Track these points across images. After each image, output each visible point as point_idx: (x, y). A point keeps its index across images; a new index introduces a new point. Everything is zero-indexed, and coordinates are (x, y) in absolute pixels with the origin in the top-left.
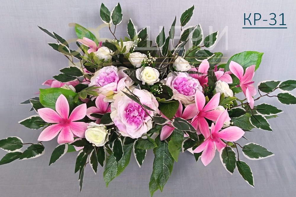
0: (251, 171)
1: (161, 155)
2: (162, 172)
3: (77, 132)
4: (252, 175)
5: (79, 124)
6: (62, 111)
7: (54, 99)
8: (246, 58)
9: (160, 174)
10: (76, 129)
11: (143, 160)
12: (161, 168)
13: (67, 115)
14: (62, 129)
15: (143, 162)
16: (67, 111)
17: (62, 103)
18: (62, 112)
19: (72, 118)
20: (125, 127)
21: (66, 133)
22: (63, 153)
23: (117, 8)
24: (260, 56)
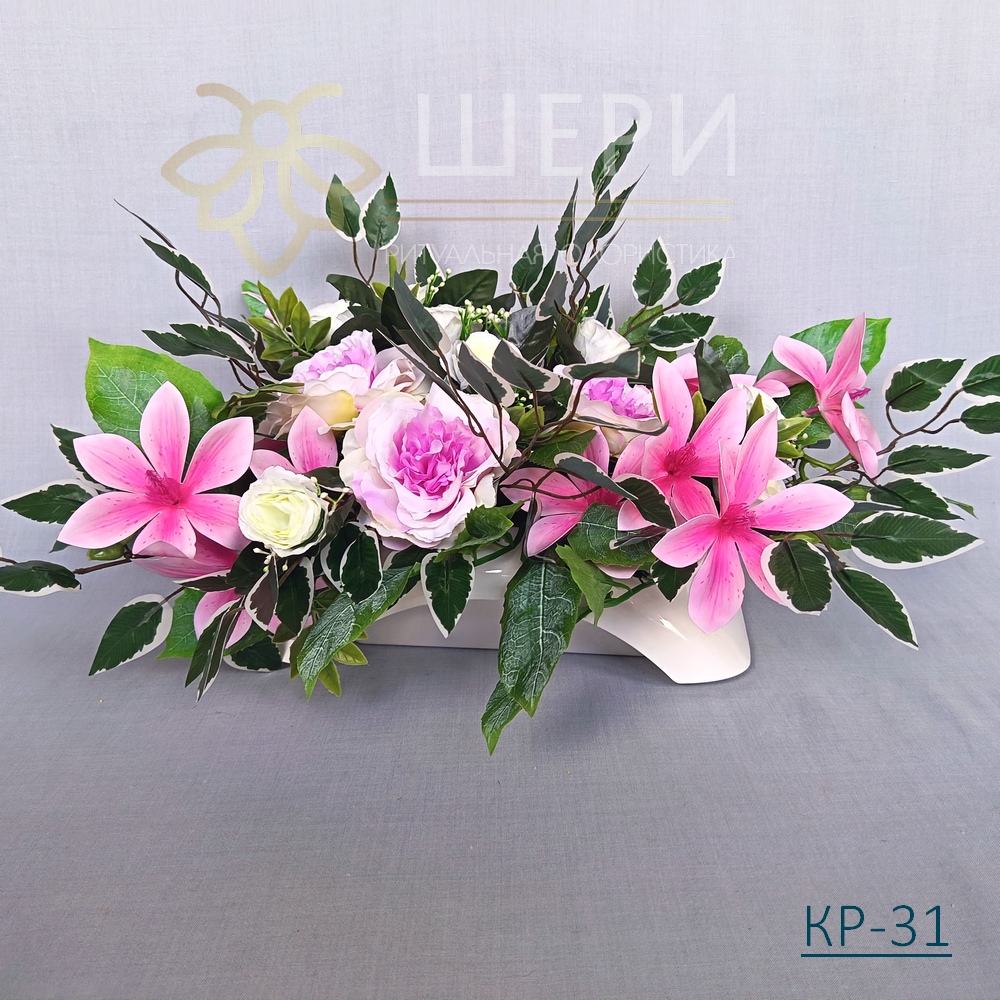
0: (898, 600)
1: (529, 601)
2: (532, 660)
3: (211, 527)
4: (904, 611)
5: (221, 501)
6: (164, 453)
7: (139, 394)
8: (831, 341)
9: (526, 667)
10: (209, 516)
11: (459, 615)
12: (532, 644)
13: (179, 467)
14: (155, 519)
15: (456, 621)
16: (179, 447)
17: (166, 419)
18: (161, 454)
19: (198, 482)
20: (394, 504)
21: (169, 527)
22: (149, 640)
23: (382, 194)
24: (880, 329)
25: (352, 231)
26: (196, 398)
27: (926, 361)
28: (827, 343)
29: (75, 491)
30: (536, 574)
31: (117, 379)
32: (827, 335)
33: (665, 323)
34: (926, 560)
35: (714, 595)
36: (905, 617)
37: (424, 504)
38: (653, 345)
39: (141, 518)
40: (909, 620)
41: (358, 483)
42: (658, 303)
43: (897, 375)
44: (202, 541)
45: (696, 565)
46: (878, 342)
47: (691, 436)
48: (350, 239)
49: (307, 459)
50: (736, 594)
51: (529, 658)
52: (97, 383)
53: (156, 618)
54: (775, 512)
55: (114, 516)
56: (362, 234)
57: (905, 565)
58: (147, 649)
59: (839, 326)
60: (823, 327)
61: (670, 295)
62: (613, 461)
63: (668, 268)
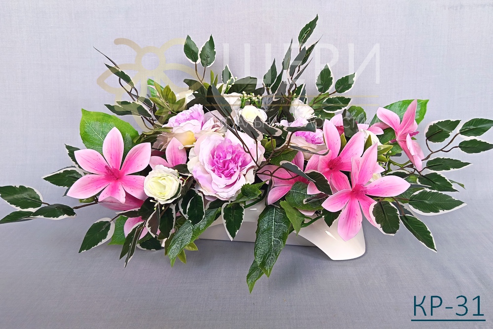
0: (428, 230)
1: (268, 225)
3: (132, 190)
4: (431, 235)
5: (136, 179)
6: (113, 157)
7: (102, 132)
9: (266, 254)
10: (131, 185)
11: (238, 231)
12: (269, 244)
13: (119, 163)
14: (108, 185)
15: (236, 233)
16: (119, 155)
17: (114, 143)
18: (111, 158)
19: (127, 170)
20: (211, 181)
21: (114, 190)
22: (105, 237)
23: (208, 44)
24: (424, 104)
25: (195, 60)
26: (127, 134)
27: (443, 121)
28: (400, 110)
29: (74, 173)
30: (271, 213)
31: (93, 126)
32: (401, 107)
33: (329, 101)
34: (441, 212)
35: (349, 224)
36: (431, 238)
37: (223, 181)
38: (324, 110)
39: (102, 186)
40: (433, 239)
41: (195, 172)
42: (327, 92)
43: (431, 127)
44: (128, 196)
45: (341, 211)
46: (423, 110)
47: (340, 152)
48: (194, 63)
49: (174, 160)
50: (358, 223)
51: (268, 250)
52: (85, 128)
53: (108, 228)
54: (376, 188)
55: (91, 185)
56: (199, 61)
57: (432, 214)
58: (104, 241)
59: (407, 103)
60: (399, 103)
61: (332, 88)
62: (306, 162)
63: (331, 76)
